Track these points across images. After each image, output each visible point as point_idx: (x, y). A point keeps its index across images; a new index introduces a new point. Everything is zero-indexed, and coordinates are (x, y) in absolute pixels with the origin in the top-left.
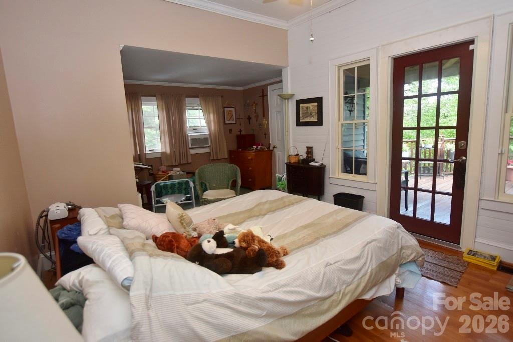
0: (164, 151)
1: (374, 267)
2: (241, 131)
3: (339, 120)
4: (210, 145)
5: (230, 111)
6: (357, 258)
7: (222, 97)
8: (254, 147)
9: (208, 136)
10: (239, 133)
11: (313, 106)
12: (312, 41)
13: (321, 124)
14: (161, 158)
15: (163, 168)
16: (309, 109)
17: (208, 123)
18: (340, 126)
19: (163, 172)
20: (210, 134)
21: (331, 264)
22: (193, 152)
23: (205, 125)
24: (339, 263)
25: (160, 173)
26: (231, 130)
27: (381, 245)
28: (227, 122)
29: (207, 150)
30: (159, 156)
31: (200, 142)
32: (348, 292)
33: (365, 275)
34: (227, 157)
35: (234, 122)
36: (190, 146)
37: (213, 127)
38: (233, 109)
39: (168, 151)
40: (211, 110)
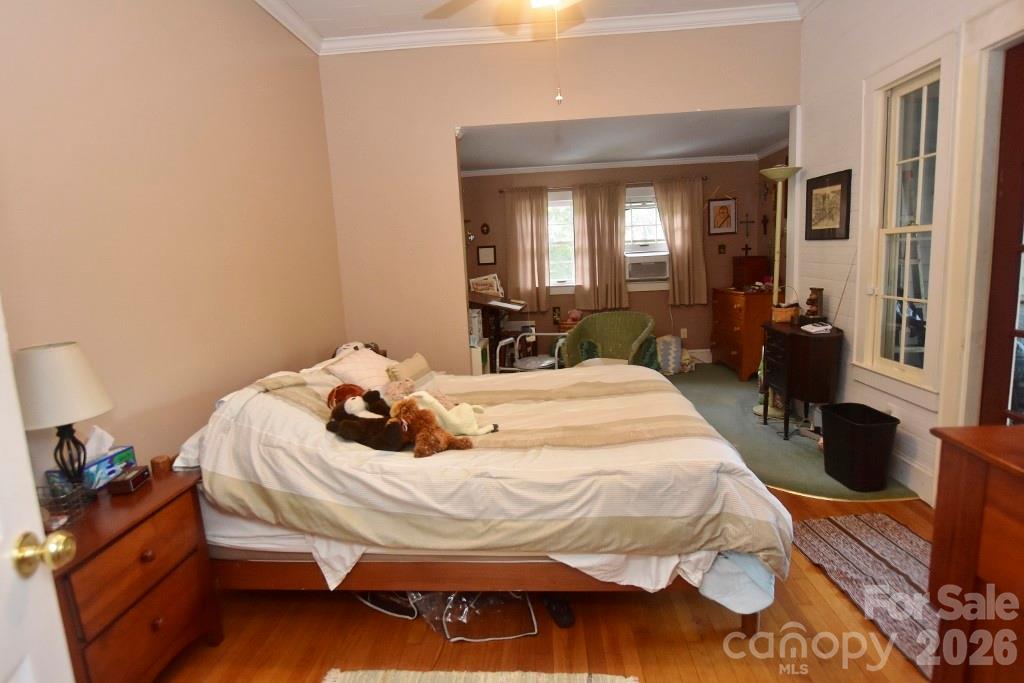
0: (580, 284)
1: (593, 515)
2: (747, 249)
3: (883, 224)
4: (668, 276)
5: (722, 207)
6: (558, 488)
7: (705, 179)
8: (757, 283)
9: (667, 261)
10: (743, 254)
11: (833, 192)
12: (560, 102)
13: (847, 237)
14: (573, 295)
15: (575, 313)
16: (827, 201)
17: (670, 233)
18: (884, 239)
19: (574, 320)
20: (671, 256)
21: (491, 477)
22: (633, 288)
23: (663, 237)
24: (510, 481)
25: (569, 321)
26: (722, 248)
27: (636, 486)
28: (713, 231)
29: (664, 286)
30: (571, 292)
31: (649, 269)
32: (504, 529)
33: (563, 519)
34: (705, 302)
35: (732, 230)
36: (627, 278)
37: (678, 241)
38: (731, 204)
39: (587, 284)
40: (678, 208)
